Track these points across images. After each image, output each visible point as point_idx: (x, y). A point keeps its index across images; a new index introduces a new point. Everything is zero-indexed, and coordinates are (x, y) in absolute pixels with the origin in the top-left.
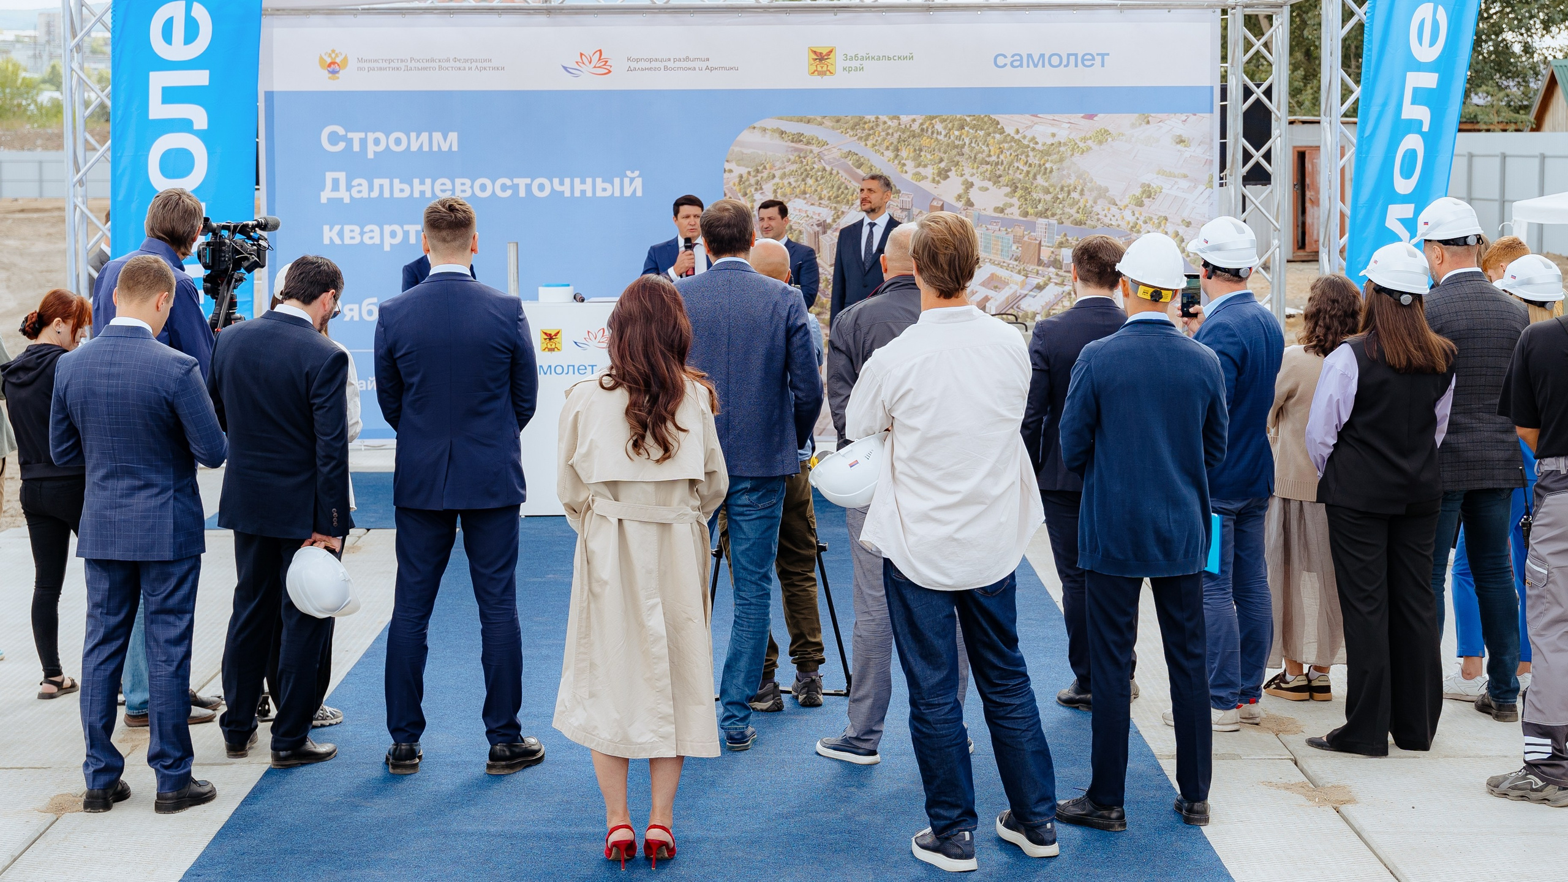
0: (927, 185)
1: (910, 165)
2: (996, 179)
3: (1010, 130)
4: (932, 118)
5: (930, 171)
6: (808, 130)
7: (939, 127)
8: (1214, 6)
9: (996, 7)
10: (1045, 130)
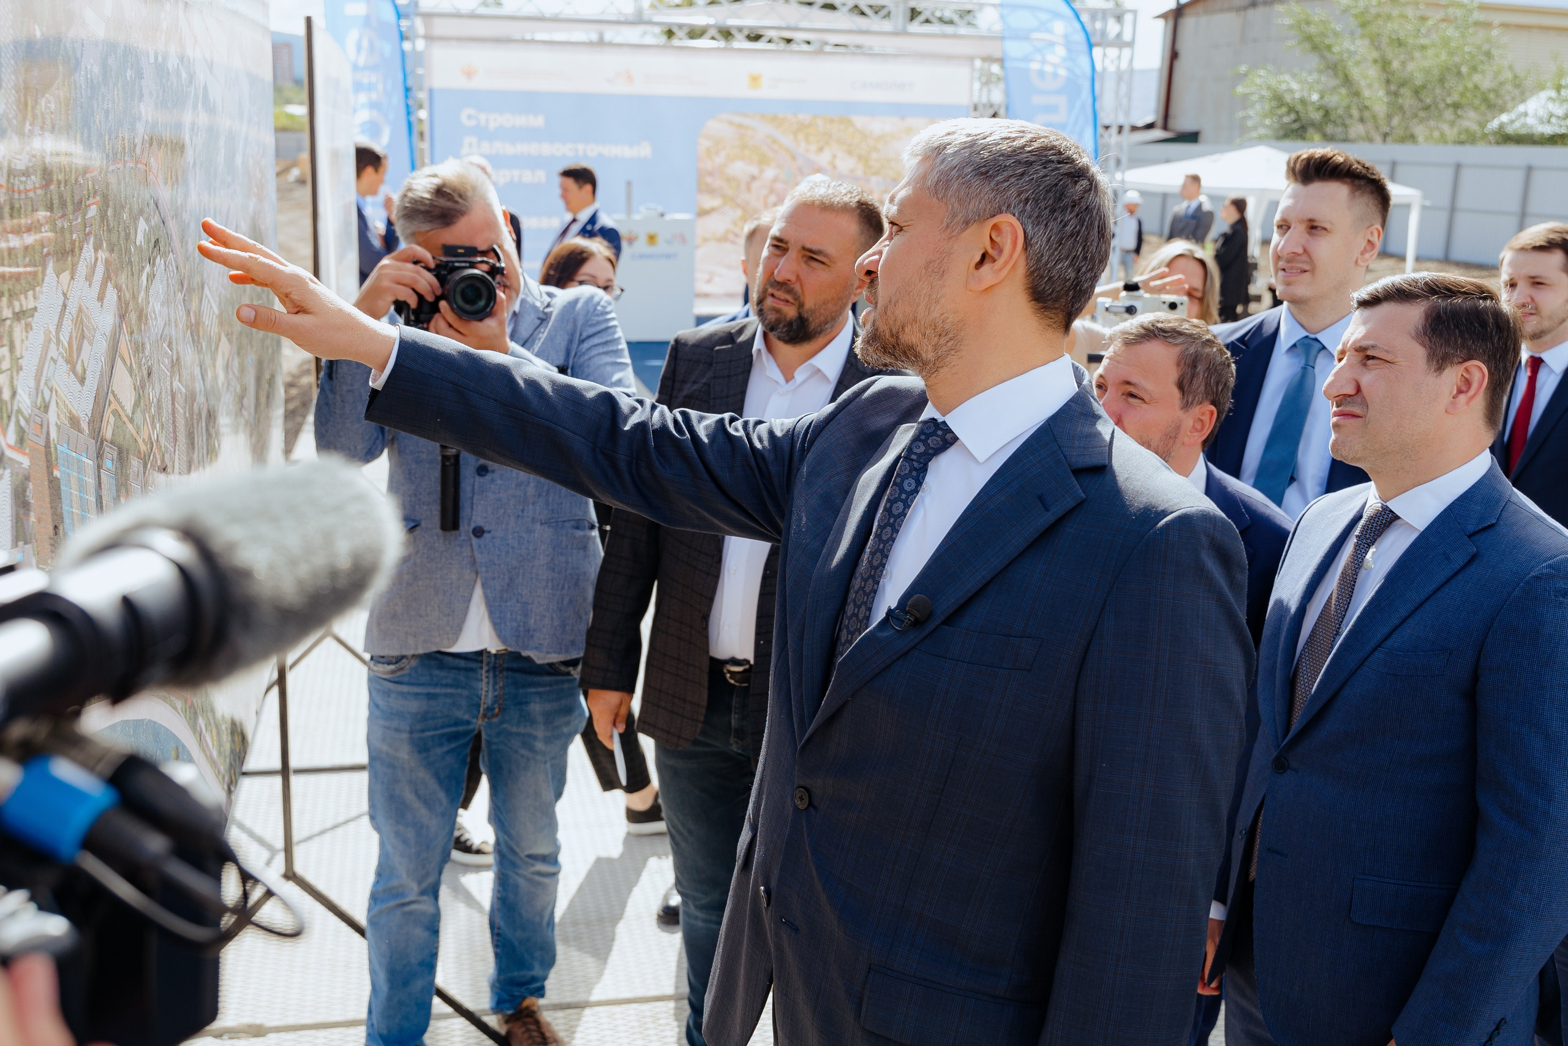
0: (811, 156)
1: (803, 144)
3: (858, 125)
4: (815, 117)
6: (746, 122)
7: (820, 122)
8: (971, 59)
9: (853, 54)
10: (879, 126)
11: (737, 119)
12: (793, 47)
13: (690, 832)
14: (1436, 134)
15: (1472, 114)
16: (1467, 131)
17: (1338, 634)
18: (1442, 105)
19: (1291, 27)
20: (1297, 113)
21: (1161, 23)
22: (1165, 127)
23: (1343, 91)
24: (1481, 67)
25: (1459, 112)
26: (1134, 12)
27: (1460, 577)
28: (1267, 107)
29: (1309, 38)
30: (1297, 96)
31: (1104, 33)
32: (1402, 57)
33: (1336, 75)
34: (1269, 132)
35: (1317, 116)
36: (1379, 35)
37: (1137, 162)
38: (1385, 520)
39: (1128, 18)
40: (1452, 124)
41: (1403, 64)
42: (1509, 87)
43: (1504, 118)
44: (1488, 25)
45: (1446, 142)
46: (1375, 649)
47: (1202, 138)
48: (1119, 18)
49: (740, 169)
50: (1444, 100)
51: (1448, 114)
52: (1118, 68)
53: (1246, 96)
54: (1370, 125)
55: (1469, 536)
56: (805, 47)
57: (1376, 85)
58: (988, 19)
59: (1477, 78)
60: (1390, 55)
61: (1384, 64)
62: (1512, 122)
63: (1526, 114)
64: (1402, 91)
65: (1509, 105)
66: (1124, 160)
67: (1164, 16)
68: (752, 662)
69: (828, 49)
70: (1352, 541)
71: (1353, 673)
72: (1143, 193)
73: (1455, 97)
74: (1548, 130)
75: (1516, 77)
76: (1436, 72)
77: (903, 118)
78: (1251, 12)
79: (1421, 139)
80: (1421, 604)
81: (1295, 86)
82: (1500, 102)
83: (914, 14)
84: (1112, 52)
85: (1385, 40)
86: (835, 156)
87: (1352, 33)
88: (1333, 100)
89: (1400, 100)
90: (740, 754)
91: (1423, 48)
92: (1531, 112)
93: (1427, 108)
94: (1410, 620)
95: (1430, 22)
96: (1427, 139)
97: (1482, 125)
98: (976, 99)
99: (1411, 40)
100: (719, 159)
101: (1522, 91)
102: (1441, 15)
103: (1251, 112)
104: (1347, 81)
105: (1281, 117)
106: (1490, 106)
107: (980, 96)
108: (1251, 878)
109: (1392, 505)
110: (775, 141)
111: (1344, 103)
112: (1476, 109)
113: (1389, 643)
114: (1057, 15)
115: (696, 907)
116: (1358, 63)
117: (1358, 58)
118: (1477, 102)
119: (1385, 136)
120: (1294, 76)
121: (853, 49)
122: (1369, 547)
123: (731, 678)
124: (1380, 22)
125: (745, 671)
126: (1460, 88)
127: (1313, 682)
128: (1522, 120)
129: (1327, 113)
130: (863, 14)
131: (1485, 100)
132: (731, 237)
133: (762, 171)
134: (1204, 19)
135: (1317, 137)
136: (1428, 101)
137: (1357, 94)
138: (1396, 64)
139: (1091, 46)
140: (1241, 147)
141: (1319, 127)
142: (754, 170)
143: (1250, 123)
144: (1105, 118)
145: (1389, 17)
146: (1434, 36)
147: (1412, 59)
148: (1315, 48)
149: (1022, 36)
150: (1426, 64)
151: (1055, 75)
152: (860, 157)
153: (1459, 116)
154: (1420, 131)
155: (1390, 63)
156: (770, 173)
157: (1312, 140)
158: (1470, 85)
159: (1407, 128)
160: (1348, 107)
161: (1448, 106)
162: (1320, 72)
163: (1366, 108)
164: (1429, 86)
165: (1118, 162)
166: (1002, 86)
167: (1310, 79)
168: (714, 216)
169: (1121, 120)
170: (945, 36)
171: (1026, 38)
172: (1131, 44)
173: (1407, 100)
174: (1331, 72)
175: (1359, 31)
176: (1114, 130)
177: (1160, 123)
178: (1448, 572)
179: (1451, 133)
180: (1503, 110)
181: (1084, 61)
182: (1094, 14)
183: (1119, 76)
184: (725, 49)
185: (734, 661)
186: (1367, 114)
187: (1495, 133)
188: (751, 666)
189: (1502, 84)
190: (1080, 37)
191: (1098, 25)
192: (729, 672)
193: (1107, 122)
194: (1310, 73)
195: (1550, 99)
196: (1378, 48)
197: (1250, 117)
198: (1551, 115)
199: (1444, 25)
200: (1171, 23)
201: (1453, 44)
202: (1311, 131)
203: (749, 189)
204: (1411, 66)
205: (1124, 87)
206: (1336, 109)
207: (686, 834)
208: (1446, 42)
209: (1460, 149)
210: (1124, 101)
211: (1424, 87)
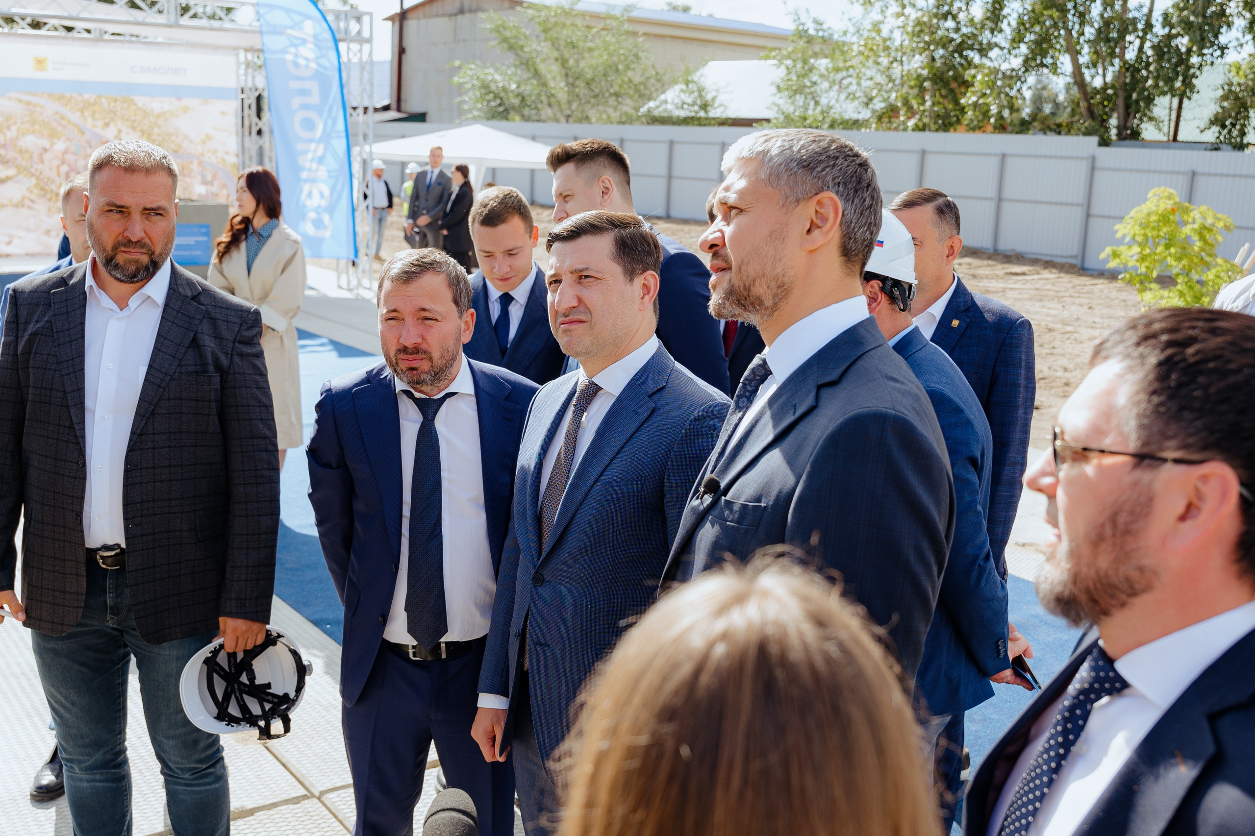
0: (99, 131)
1: (90, 120)
2: (134, 128)
3: (140, 104)
4: (100, 96)
5: (100, 123)
6: (34, 100)
7: (104, 101)
8: (236, 49)
9: (131, 42)
10: (157, 105)
11: (26, 98)
12: (74, 34)
13: (73, 704)
14: (604, 116)
15: (629, 101)
16: (626, 113)
17: (568, 478)
18: (607, 94)
19: (492, 30)
20: (501, 99)
21: (389, 23)
22: (399, 109)
23: (535, 82)
24: (632, 66)
25: (620, 99)
26: (371, 14)
27: (646, 425)
28: (478, 93)
29: (505, 40)
30: (500, 85)
31: (346, 31)
32: (576, 56)
33: (529, 70)
34: (482, 115)
35: (516, 101)
36: (557, 38)
37: (381, 137)
38: (592, 391)
39: (366, 19)
40: (615, 109)
41: (577, 62)
42: (653, 81)
43: (652, 104)
44: (635, 34)
45: (612, 123)
46: (594, 484)
47: (428, 118)
48: (358, 19)
49: (30, 142)
50: (608, 90)
51: (612, 101)
52: (361, 59)
53: (461, 85)
54: (556, 108)
55: (649, 397)
56: (86, 35)
57: (558, 78)
58: (244, 16)
59: (630, 73)
60: (567, 55)
61: (563, 62)
62: (658, 107)
63: (666, 102)
64: (577, 83)
65: (654, 95)
66: (371, 135)
67: (391, 18)
68: (123, 546)
69: (107, 37)
70: (571, 409)
71: (581, 503)
72: (385, 162)
73: (615, 88)
74: (682, 114)
75: (657, 73)
76: (601, 68)
77: (179, 99)
78: (459, 17)
79: (594, 120)
80: (622, 447)
81: (498, 77)
82: (648, 92)
83: (185, 9)
84: (355, 47)
85: (562, 43)
86: (120, 131)
87: (538, 37)
88: (526, 89)
89: (577, 90)
90: (114, 629)
91: (590, 50)
92: (669, 101)
93: (596, 96)
94: (616, 460)
95: (594, 30)
96: (599, 120)
97: (637, 109)
98: (242, 84)
99: (581, 44)
100: (11, 134)
101: (663, 85)
102: (601, 26)
103: (466, 98)
104: (537, 74)
105: (489, 101)
106: (641, 96)
107: (246, 80)
108: (526, 668)
109: (596, 380)
110: (63, 118)
111: (536, 92)
112: (631, 97)
113: (603, 478)
114: (308, 17)
115: (81, 769)
116: (544, 61)
117: (544, 56)
118: (631, 92)
119: (568, 117)
120: (496, 69)
121: (128, 38)
122: (583, 412)
123: (103, 563)
124: (558, 29)
125: (116, 555)
126: (619, 81)
127: (553, 516)
128: (664, 106)
129: (523, 99)
130: (139, 8)
131: (637, 91)
132: (27, 202)
133: (52, 145)
134: (423, 22)
135: (517, 118)
136: (597, 91)
137: (545, 85)
138: (571, 62)
139: (336, 42)
140: (460, 125)
141: (518, 110)
142: (46, 144)
143: (466, 107)
144: (354, 100)
145: (564, 26)
146: (598, 41)
147: (583, 58)
148: (511, 48)
149: (277, 31)
150: (594, 62)
151: (307, 67)
152: (143, 132)
153: (620, 103)
154: (592, 113)
155: (567, 61)
156: (60, 146)
157: (514, 120)
158: (626, 79)
159: (583, 111)
160: (539, 95)
161: (611, 95)
162: (516, 66)
163: (553, 95)
164: (597, 79)
165: (365, 136)
166: (264, 72)
167: (509, 72)
168: (10, 184)
169: (366, 104)
170: (213, 29)
171: (281, 33)
172: (369, 41)
173: (581, 89)
174: (524, 67)
175: (543, 35)
176: (361, 111)
177: (394, 105)
178: (637, 423)
179: (615, 115)
180: (650, 98)
181: (333, 55)
182: (338, 15)
183: (362, 66)
184: (9, 34)
185: (107, 548)
186: (552, 100)
187: (645, 116)
188: (122, 549)
189: (648, 78)
190: (328, 35)
191: (342, 25)
192: (102, 557)
193: (354, 104)
194: (509, 67)
195: (682, 90)
196: (557, 49)
197: (465, 102)
198: (684, 103)
199: (604, 33)
200: (397, 24)
201: (612, 48)
202: (512, 114)
203: (42, 161)
204: (582, 64)
205: (366, 76)
206: (530, 96)
207: (69, 705)
208: (607, 45)
209: (621, 127)
210: (368, 87)
211: (593, 80)
